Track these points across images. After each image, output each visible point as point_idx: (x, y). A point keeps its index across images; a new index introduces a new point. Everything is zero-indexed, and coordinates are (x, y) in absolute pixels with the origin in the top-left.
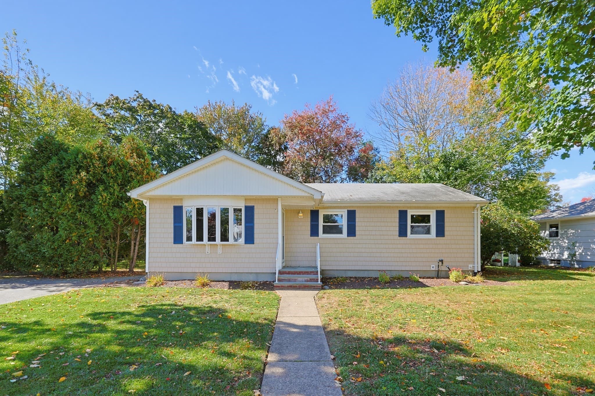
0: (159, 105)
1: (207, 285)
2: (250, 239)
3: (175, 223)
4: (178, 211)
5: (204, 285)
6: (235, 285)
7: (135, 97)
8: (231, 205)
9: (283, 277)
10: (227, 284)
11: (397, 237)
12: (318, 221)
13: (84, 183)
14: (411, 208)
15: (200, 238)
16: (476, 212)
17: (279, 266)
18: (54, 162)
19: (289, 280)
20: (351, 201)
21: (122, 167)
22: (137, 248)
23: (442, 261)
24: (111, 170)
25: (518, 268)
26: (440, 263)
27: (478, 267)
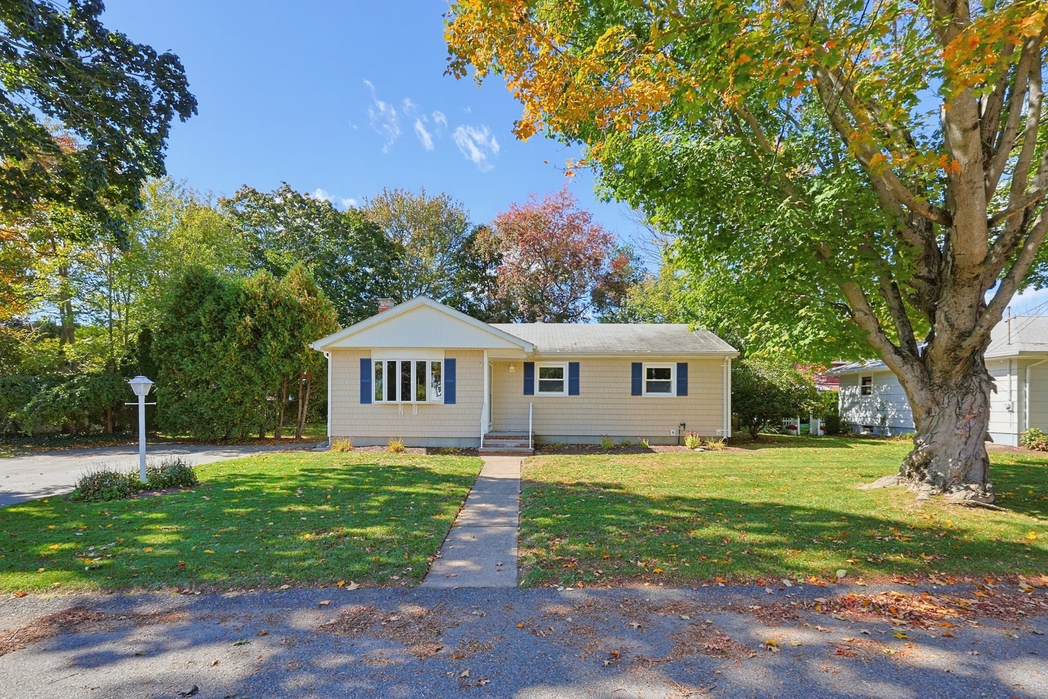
0: (314, 201)
1: (402, 451)
2: (450, 397)
3: (362, 378)
4: (365, 364)
5: (397, 451)
6: (432, 450)
7: (281, 190)
8: (429, 359)
9: (489, 442)
10: (424, 450)
11: (629, 395)
12: (533, 375)
13: (250, 330)
14: (647, 360)
15: (392, 396)
16: (725, 366)
17: (484, 429)
18: (209, 304)
19: (496, 446)
20: (574, 352)
21: (289, 307)
22: (306, 407)
23: (684, 425)
24: (278, 312)
25: (821, 437)
26: (682, 427)
27: (728, 432)
